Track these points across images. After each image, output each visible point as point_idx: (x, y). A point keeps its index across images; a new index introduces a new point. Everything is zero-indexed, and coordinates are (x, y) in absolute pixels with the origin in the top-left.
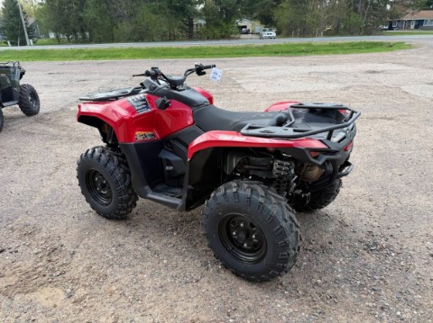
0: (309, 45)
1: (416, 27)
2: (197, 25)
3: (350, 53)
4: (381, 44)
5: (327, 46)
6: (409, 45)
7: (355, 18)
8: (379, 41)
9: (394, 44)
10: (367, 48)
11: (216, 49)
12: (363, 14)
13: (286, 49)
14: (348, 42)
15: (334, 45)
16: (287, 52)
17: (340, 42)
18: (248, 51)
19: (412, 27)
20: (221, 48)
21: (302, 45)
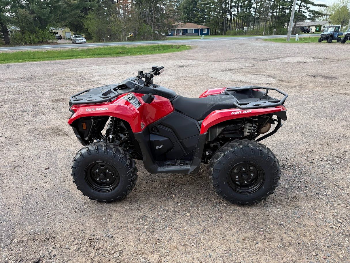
0: (123, 48)
1: (183, 34)
2: (11, 32)
3: (155, 53)
4: (172, 47)
5: (136, 48)
6: (189, 47)
7: (146, 28)
8: (170, 44)
9: (180, 46)
10: (164, 49)
11: (44, 53)
12: (151, 25)
13: (107, 52)
14: (150, 45)
15: (142, 48)
16: (109, 54)
17: (144, 45)
18: (75, 54)
19: (181, 34)
20: (48, 52)
21: (118, 48)
